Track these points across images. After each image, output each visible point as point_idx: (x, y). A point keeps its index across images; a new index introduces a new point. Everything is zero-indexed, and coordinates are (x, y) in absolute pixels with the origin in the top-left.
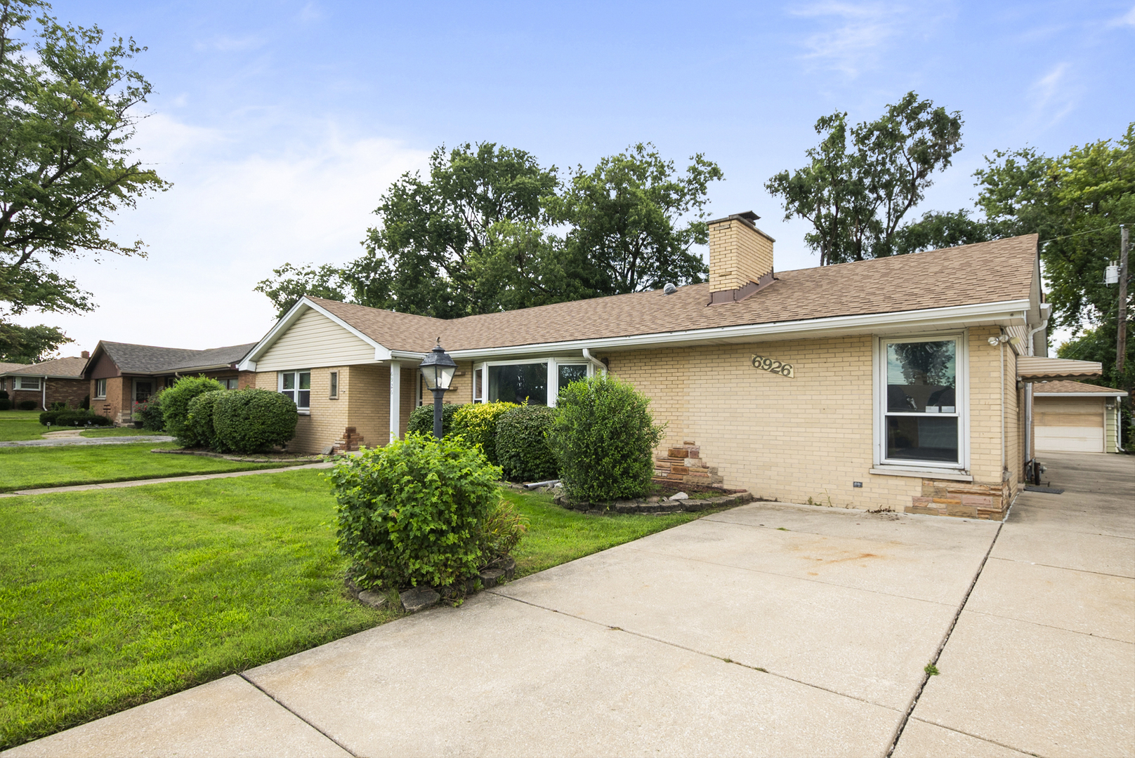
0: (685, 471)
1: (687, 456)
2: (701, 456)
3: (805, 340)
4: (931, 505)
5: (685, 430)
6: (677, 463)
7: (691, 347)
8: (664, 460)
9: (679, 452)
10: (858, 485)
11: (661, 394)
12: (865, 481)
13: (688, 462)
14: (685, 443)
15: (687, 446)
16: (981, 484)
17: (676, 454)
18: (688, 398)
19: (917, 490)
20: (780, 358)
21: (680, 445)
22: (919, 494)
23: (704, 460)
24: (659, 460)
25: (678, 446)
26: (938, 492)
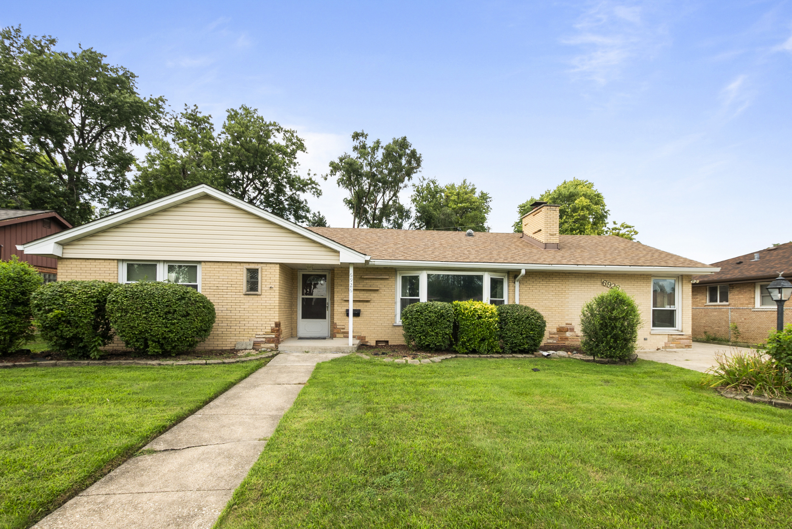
0: (567, 339)
1: (567, 331)
2: (575, 330)
3: (625, 274)
4: (671, 345)
5: (566, 317)
6: (563, 335)
7: (569, 273)
8: (554, 334)
9: (563, 329)
10: (645, 339)
11: (552, 298)
12: (648, 337)
13: (568, 334)
14: (567, 324)
15: (568, 326)
16: (686, 335)
17: (561, 330)
18: (568, 300)
19: (666, 339)
20: (615, 282)
21: (564, 325)
22: (667, 341)
23: (577, 333)
24: (550, 334)
25: (563, 326)
26: (673, 339)
